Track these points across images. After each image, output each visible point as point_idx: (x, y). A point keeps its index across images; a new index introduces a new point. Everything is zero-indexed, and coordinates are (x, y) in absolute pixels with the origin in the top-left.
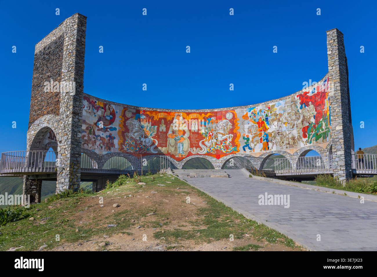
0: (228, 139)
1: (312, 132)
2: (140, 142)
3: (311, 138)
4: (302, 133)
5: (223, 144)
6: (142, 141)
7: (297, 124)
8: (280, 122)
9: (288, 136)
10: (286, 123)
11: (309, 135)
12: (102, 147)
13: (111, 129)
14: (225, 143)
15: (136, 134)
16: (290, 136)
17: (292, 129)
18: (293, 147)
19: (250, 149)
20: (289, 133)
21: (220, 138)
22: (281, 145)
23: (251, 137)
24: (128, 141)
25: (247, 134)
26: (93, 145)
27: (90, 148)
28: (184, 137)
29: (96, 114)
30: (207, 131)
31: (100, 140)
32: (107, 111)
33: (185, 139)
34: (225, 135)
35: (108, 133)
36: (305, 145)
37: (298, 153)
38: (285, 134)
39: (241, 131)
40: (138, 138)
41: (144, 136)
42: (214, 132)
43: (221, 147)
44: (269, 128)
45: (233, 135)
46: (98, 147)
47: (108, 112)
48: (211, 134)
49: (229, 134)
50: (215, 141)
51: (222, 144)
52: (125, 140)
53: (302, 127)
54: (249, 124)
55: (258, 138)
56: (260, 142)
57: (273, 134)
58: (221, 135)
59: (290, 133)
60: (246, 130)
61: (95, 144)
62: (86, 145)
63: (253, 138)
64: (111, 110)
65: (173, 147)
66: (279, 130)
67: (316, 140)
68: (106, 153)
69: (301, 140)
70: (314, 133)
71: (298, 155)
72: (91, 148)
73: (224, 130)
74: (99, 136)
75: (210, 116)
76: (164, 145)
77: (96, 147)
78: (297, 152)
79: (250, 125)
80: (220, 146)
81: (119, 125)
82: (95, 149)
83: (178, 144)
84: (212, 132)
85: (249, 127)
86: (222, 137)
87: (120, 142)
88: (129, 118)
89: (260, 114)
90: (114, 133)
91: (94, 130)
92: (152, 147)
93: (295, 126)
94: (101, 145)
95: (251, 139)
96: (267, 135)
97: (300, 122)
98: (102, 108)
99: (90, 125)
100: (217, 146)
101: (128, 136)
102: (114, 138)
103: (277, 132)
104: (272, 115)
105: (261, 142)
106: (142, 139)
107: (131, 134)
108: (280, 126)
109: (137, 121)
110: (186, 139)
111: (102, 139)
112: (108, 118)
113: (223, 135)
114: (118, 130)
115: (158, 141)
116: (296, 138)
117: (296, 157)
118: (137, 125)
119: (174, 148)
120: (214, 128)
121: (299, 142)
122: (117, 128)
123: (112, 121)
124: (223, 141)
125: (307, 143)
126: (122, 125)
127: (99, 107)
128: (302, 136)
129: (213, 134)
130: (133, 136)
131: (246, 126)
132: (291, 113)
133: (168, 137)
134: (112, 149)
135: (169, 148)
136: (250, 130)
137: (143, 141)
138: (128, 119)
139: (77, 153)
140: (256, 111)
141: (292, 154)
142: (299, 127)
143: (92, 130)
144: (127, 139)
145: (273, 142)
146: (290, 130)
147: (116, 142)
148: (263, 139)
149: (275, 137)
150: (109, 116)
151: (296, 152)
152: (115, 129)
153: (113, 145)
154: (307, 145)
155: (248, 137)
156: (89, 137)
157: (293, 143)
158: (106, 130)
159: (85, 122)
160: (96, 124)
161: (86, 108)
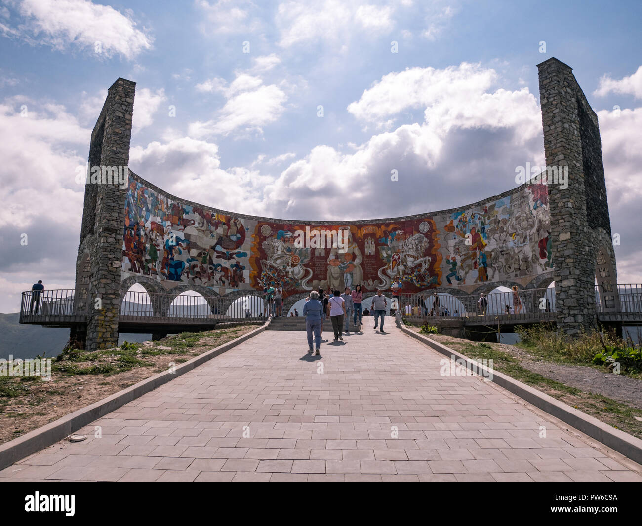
0: (423, 265)
2: (285, 274)
4: (538, 250)
5: (415, 273)
6: (288, 272)
7: (530, 236)
8: (504, 233)
9: (517, 257)
10: (513, 235)
11: (550, 253)
12: (224, 283)
13: (239, 255)
14: (419, 271)
15: (278, 261)
16: (521, 256)
17: (522, 245)
18: (526, 274)
19: (459, 279)
20: (519, 250)
21: (411, 263)
22: (506, 272)
23: (459, 259)
24: (266, 272)
25: (452, 255)
26: (209, 280)
27: (205, 284)
28: (355, 263)
29: (214, 234)
30: (389, 252)
31: (221, 272)
32: (231, 227)
33: (355, 267)
34: (418, 259)
35: (233, 261)
36: (544, 270)
37: (535, 284)
38: (512, 253)
39: (443, 250)
40: (282, 268)
41: (290, 265)
42: (401, 254)
43: (412, 278)
44: (486, 245)
45: (430, 258)
46: (217, 282)
47: (233, 230)
48: (396, 257)
49: (425, 256)
50: (403, 268)
51: (413, 273)
52: (261, 271)
53: (537, 239)
54: (455, 239)
55: (470, 262)
56: (473, 268)
57: (493, 253)
58: (412, 259)
59: (521, 250)
60: (452, 249)
61: (213, 278)
62: (198, 279)
63: (463, 261)
64: (238, 226)
65: (336, 279)
66: (503, 247)
68: (231, 290)
69: (538, 262)
71: (534, 287)
72: (207, 284)
73: (417, 250)
74: (219, 265)
75: (395, 230)
76: (323, 277)
77: (215, 282)
79: (457, 240)
80: (410, 277)
81: (252, 249)
82: (213, 285)
83: (345, 275)
84: (397, 255)
85: (456, 243)
86: (413, 262)
87: (253, 273)
88: (267, 238)
89: (473, 221)
90: (243, 262)
91: (210, 257)
92: (304, 280)
93: (528, 237)
94: (223, 279)
95: (459, 264)
96: (484, 256)
97: (535, 232)
98: (224, 224)
99: (205, 249)
100: (406, 276)
101: (266, 265)
102: (243, 268)
103: (500, 250)
104: (490, 223)
105: (475, 268)
106: (288, 269)
107: (270, 262)
108: (505, 240)
109: (280, 241)
110: (357, 268)
111: (225, 270)
112: (234, 238)
113: (416, 258)
114: (249, 256)
115: (314, 272)
116: (530, 259)
117: (531, 291)
118: (280, 247)
119: (338, 281)
120: (400, 248)
121: (534, 266)
122: (248, 252)
123: (240, 242)
124: (416, 267)
125: (547, 268)
126: (255, 248)
127: (220, 223)
128: (538, 256)
129: (399, 257)
130: (274, 265)
131: (452, 243)
132: (521, 218)
133: (328, 265)
134: (240, 284)
135: (330, 282)
136: (458, 249)
137: (290, 272)
138: (265, 239)
139: (113, 291)
140: (466, 217)
141: (525, 286)
142: (533, 240)
143: (208, 257)
144: (263, 268)
145: (494, 267)
146: (521, 245)
147: (246, 274)
148: (478, 263)
149: (496, 259)
150: (236, 236)
151: (531, 283)
152: (245, 254)
153: (241, 279)
154: (546, 269)
155: (454, 260)
156: (202, 268)
157: (525, 268)
158: (230, 257)
159: (195, 246)
160: (213, 248)
161: (196, 225)
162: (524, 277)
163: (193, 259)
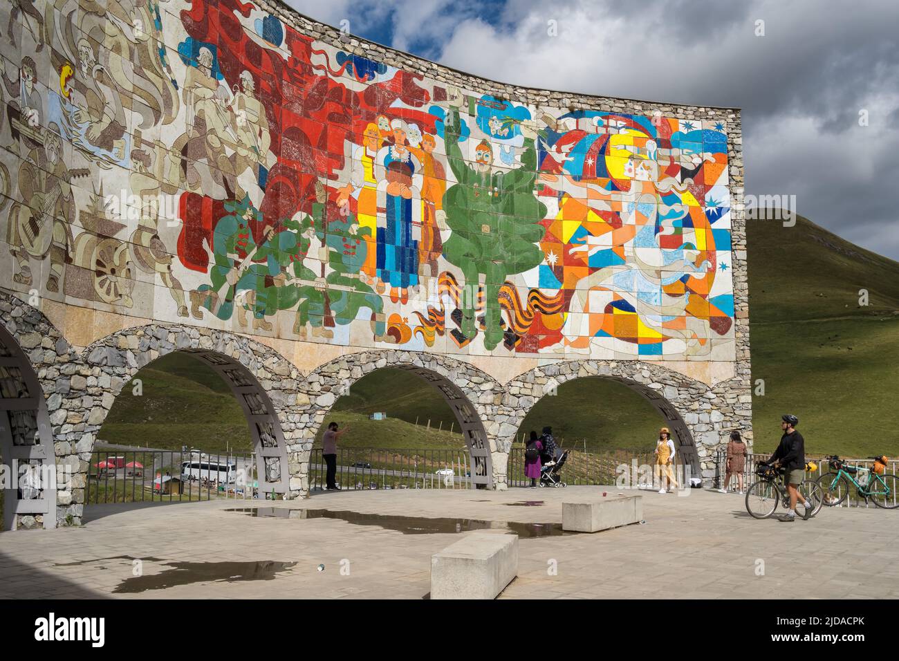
1: (243, 255)
3: (234, 289)
7: (139, 137)
10: (67, 72)
11: (223, 264)
18: (92, 295)
20: (78, 166)
36: (184, 313)
37: (129, 355)
53: (177, 180)
59: (88, 173)
67: (260, 312)
69: (161, 267)
70: (247, 263)
71: (125, 364)
78: (122, 342)
97: (169, 144)
116: (125, 235)
117: (105, 381)
121: (140, 275)
125: (201, 309)
128: (171, 246)
141: (79, 351)
142: (153, 170)
151: (110, 343)
154: (199, 315)
157: (94, 267)
162: (81, 302)
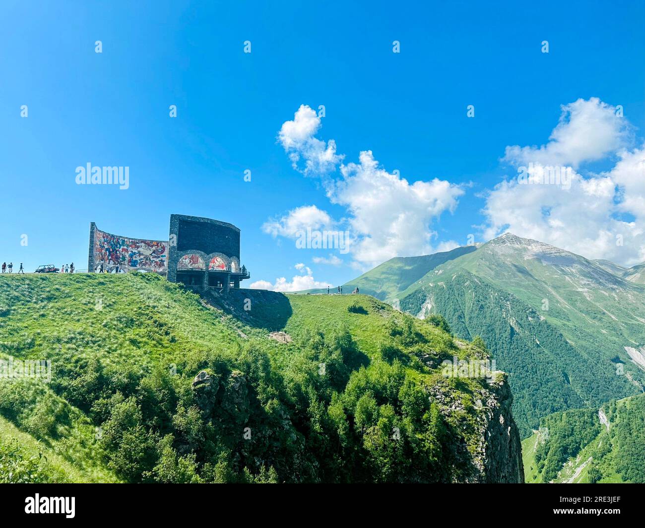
12: (156, 267)
29: (151, 249)
35: (160, 259)
47: (160, 247)
90: (164, 259)
91: (149, 258)
99: (147, 255)
106: (183, 260)
111: (156, 262)
122: (166, 255)
123: (162, 252)
127: (154, 245)
147: (166, 263)
152: (165, 256)
153: (163, 265)
156: (146, 262)
158: (159, 257)
159: (142, 254)
160: (151, 255)
161: (143, 247)
163: (142, 259)
